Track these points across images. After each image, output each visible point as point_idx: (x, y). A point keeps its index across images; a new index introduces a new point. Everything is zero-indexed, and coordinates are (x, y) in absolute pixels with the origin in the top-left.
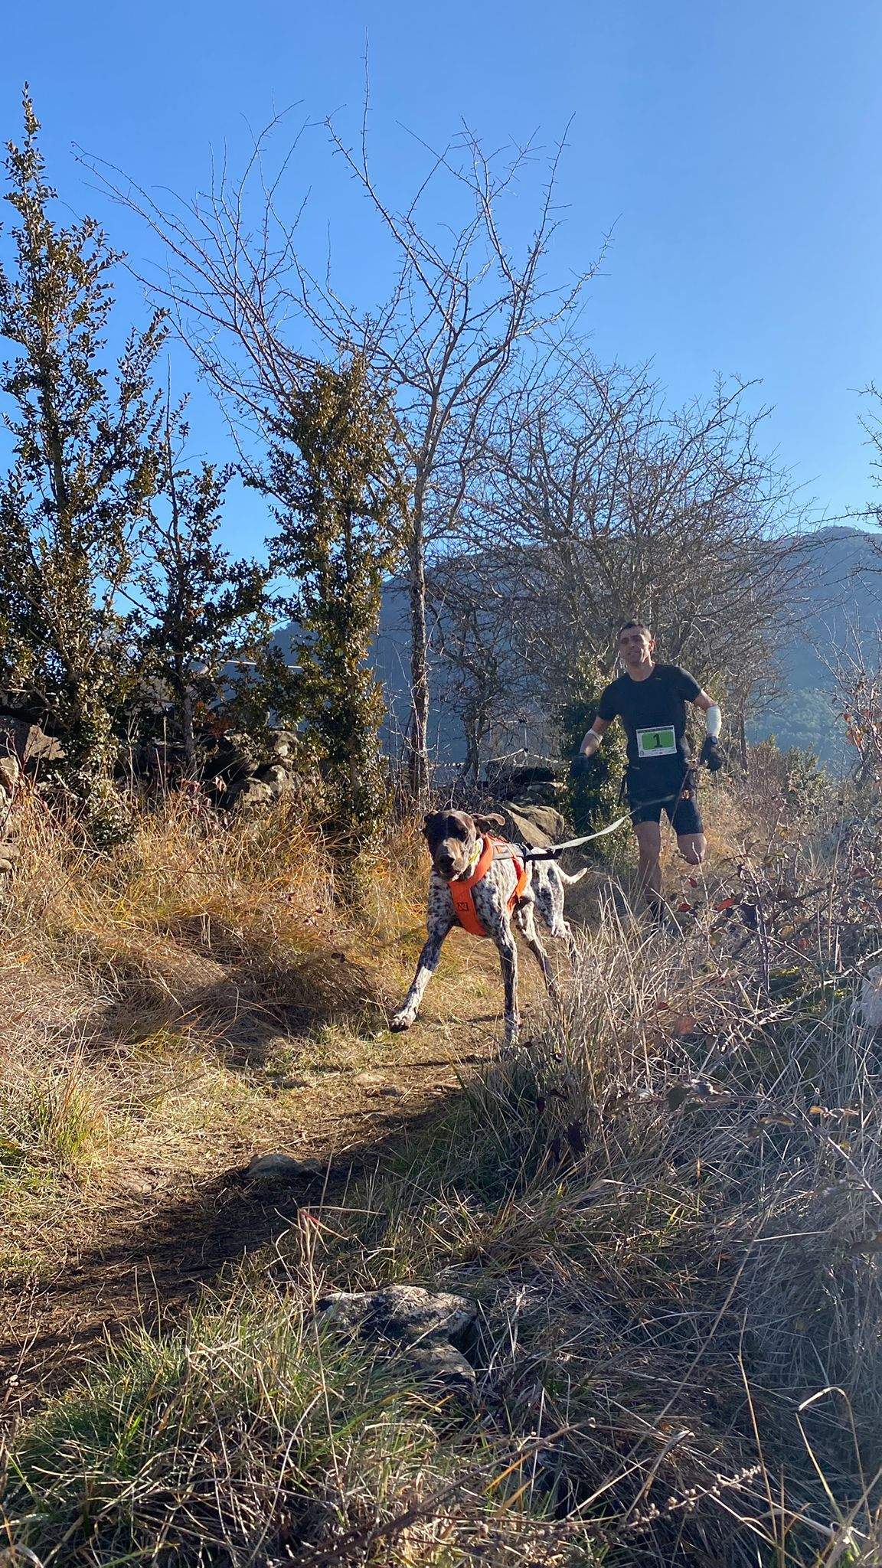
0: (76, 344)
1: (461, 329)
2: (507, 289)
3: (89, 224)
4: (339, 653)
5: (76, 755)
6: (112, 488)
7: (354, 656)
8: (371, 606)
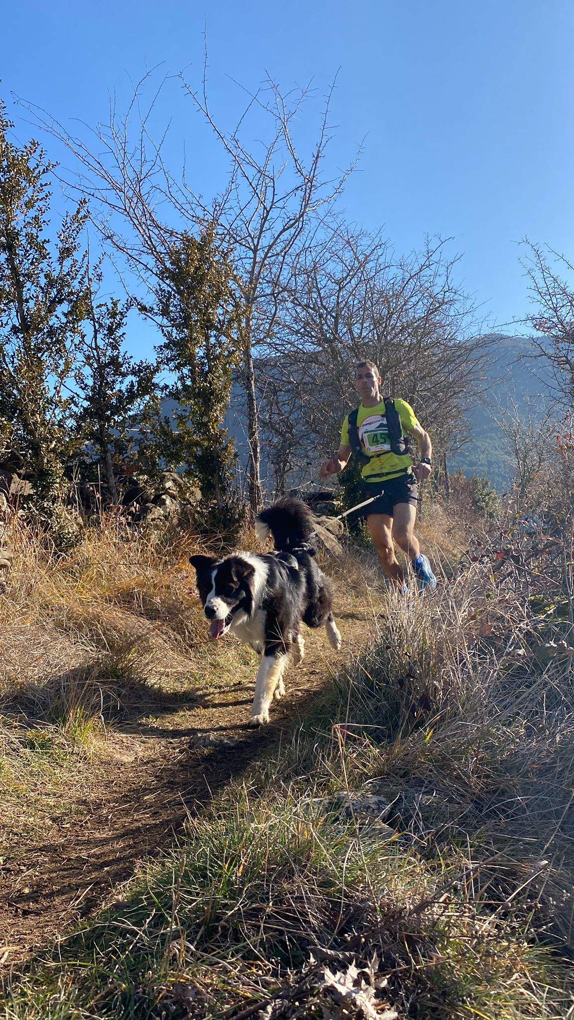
0: (30, 223)
1: (271, 208)
2: (299, 181)
3: (34, 144)
4: (205, 419)
5: (42, 491)
6: (56, 316)
7: (215, 421)
8: (225, 388)
